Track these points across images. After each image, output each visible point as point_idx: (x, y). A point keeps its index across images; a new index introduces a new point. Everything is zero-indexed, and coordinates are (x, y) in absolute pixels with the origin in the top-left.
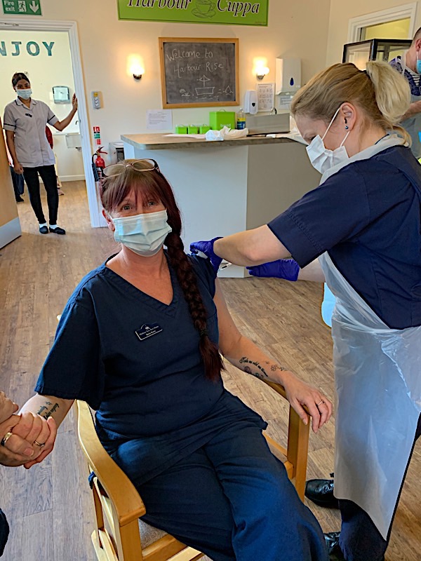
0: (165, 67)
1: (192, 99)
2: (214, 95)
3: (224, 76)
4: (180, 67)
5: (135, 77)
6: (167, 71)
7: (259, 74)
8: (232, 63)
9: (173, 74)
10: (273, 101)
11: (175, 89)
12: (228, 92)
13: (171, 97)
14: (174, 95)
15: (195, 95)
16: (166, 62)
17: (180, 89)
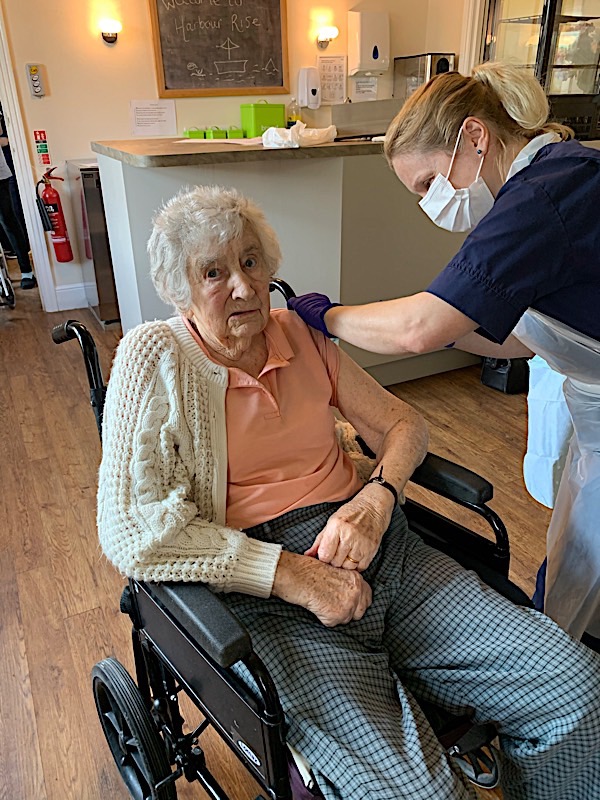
0: (158, 21)
1: (209, 81)
2: (247, 74)
3: (262, 40)
4: (186, 22)
5: (105, 38)
6: (162, 29)
7: (321, 39)
8: (275, 17)
9: (174, 35)
10: (344, 87)
11: (179, 62)
12: (270, 70)
13: (172, 77)
14: (179, 72)
15: (215, 73)
16: (161, 12)
17: (187, 62)
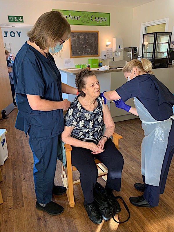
0: (71, 42)
1: (81, 54)
2: (90, 52)
3: (94, 45)
4: (77, 42)
6: (72, 44)
7: (107, 44)
8: (96, 40)
9: (74, 45)
10: (112, 54)
11: (75, 50)
12: (95, 51)
13: (73, 53)
14: (75, 52)
15: (83, 52)
16: (72, 40)
17: (77, 50)
